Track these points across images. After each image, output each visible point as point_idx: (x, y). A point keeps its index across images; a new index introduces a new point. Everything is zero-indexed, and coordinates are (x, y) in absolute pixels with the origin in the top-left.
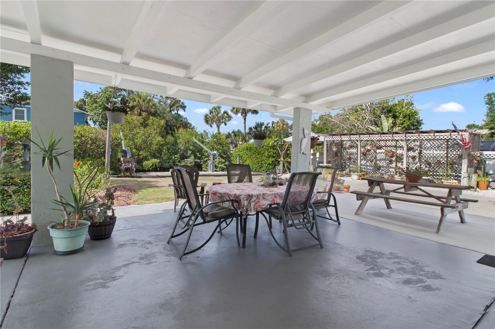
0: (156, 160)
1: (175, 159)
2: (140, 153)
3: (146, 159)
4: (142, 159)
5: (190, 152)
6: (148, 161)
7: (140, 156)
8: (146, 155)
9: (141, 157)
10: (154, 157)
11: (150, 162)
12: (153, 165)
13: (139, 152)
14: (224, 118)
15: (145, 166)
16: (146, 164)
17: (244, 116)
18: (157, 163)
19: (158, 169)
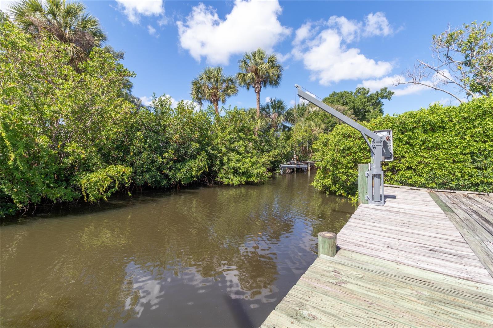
0: (121, 168)
1: (163, 162)
5: (194, 146)
6: (96, 174)
7: (66, 157)
8: (86, 157)
11: (104, 175)
12: (113, 183)
13: (64, 146)
14: (231, 88)
15: (88, 191)
16: (91, 182)
17: (259, 88)
18: (125, 177)
19: (128, 194)
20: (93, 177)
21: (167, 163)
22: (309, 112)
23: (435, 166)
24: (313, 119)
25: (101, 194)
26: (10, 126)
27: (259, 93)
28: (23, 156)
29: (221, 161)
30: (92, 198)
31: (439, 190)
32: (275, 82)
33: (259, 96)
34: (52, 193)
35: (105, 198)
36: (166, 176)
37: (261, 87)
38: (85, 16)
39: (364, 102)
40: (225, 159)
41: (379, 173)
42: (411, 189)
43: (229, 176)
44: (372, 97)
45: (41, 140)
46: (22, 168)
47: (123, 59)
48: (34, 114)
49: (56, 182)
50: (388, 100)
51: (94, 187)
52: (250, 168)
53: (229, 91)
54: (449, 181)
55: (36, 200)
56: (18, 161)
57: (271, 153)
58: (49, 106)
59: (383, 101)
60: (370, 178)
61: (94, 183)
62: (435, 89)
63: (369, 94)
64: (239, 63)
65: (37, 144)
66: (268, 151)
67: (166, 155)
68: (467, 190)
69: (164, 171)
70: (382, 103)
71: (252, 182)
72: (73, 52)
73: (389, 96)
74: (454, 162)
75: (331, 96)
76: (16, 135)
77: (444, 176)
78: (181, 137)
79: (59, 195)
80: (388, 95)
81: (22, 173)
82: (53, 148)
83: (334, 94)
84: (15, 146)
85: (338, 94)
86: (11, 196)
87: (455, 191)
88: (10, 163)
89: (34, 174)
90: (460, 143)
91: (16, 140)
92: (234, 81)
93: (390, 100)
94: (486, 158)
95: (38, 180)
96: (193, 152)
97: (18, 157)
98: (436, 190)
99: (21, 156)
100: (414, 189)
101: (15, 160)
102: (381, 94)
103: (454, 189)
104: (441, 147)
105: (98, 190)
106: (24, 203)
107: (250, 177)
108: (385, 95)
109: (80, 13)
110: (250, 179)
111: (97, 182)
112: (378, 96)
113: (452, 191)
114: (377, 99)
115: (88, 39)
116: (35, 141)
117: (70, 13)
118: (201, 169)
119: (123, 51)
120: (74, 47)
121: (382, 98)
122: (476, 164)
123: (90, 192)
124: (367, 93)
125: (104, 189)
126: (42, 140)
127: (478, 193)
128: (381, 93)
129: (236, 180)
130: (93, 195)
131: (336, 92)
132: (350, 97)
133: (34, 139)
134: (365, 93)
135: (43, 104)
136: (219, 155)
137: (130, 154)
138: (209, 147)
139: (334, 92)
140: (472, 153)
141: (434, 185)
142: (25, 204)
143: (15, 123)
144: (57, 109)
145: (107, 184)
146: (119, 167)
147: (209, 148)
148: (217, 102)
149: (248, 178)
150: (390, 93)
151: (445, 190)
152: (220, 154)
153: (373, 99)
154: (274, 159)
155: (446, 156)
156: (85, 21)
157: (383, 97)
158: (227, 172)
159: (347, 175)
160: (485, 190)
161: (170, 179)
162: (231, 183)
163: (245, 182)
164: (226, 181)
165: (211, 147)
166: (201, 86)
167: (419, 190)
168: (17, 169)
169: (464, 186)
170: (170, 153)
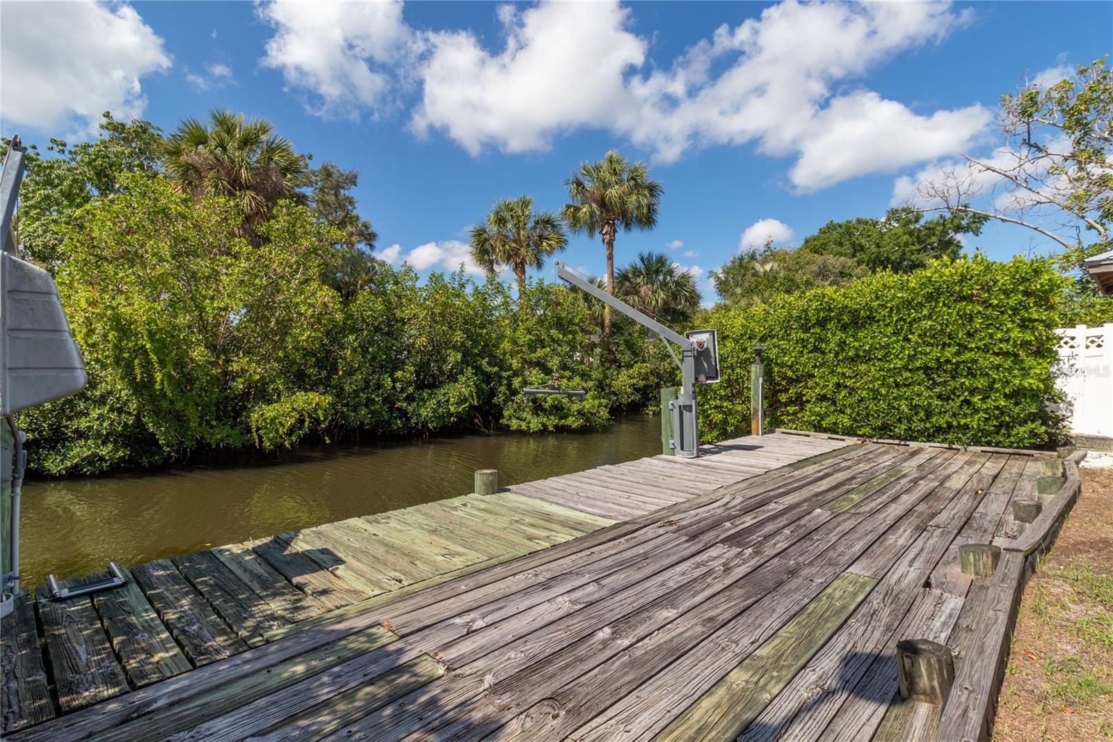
0: (314, 397)
1: (394, 387)
2: (235, 367)
3: (261, 393)
4: (245, 395)
5: (454, 357)
6: (276, 406)
7: (233, 379)
8: (263, 378)
9: (239, 385)
10: (300, 381)
11: (287, 407)
12: (301, 421)
13: (228, 361)
14: (547, 239)
15: (261, 432)
16: (266, 418)
17: (610, 233)
18: (320, 413)
19: (325, 441)
20: (270, 411)
21: (403, 390)
22: (755, 274)
23: (864, 394)
24: (760, 290)
25: (281, 437)
26: (155, 333)
27: (610, 244)
28: (173, 376)
29: (509, 385)
30: (267, 444)
31: (879, 441)
32: (647, 220)
33: (612, 250)
34: (209, 433)
35: (286, 443)
36: (403, 413)
37: (615, 231)
38: (271, 140)
39: (902, 244)
40: (516, 382)
41: (688, 403)
42: (829, 438)
43: (524, 415)
44: (930, 229)
45: (196, 353)
46: (170, 395)
47: (355, 185)
48: (190, 312)
49: (218, 418)
50: (974, 236)
51: (271, 425)
52: (564, 400)
53: (544, 244)
54: (894, 423)
55: (190, 444)
56: (165, 383)
57: (635, 370)
58: (212, 298)
59: (959, 237)
60: (676, 411)
61: (272, 420)
62: (1002, 220)
63: (922, 222)
64: (566, 186)
65: (192, 360)
66: (629, 366)
67: (399, 374)
68: (929, 441)
69: (398, 404)
70: (959, 242)
71: (567, 426)
72: (251, 206)
73: (973, 226)
74: (897, 385)
75: (824, 232)
76: (164, 346)
77: (883, 413)
78: (431, 341)
79: (219, 437)
80: (974, 222)
81: (172, 402)
82: (214, 364)
83: (831, 227)
84: (162, 362)
85: (840, 226)
86: (156, 434)
87: (908, 443)
88: (158, 386)
89: (186, 404)
90: (903, 348)
91: (163, 354)
92: (556, 223)
93: (977, 235)
94: (953, 377)
95: (193, 415)
96: (452, 369)
97: (165, 379)
98: (875, 440)
99: (170, 377)
100: (838, 439)
101: (162, 381)
102: (952, 222)
103: (906, 439)
104: (873, 357)
105: (277, 431)
106: (173, 446)
107: (565, 417)
108: (964, 223)
109: (264, 138)
110: (563, 421)
111: (275, 418)
112: (944, 225)
113: (903, 443)
114: (945, 233)
115: (275, 180)
116: (188, 355)
117: (248, 141)
118: (465, 400)
119: (355, 171)
120: (252, 197)
121: (956, 232)
122: (937, 390)
123: (264, 434)
124: (917, 221)
125: (285, 430)
126: (199, 353)
127: (947, 446)
128: (952, 220)
129: (535, 423)
130: (270, 440)
131: (835, 222)
132: (869, 233)
133: (187, 352)
134: (910, 222)
135: (205, 297)
136: (505, 374)
137: (337, 374)
138: (483, 358)
139: (832, 222)
140: (926, 369)
141: (867, 430)
142: (174, 448)
143: (162, 329)
144: (222, 305)
145: (290, 422)
146: (311, 395)
147: (484, 362)
148: (523, 268)
149: (560, 419)
150: (979, 218)
151: (891, 441)
152: (508, 373)
153: (934, 234)
154: (642, 383)
155: (882, 373)
156: (271, 149)
157: (958, 229)
158: (520, 408)
159: (724, 413)
160: (959, 440)
161: (408, 420)
162: (524, 427)
163: (556, 426)
164: (514, 424)
165: (487, 359)
166: (486, 240)
167: (844, 440)
168: (164, 395)
169: (921, 433)
170: (407, 373)
